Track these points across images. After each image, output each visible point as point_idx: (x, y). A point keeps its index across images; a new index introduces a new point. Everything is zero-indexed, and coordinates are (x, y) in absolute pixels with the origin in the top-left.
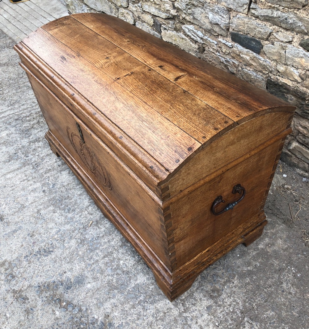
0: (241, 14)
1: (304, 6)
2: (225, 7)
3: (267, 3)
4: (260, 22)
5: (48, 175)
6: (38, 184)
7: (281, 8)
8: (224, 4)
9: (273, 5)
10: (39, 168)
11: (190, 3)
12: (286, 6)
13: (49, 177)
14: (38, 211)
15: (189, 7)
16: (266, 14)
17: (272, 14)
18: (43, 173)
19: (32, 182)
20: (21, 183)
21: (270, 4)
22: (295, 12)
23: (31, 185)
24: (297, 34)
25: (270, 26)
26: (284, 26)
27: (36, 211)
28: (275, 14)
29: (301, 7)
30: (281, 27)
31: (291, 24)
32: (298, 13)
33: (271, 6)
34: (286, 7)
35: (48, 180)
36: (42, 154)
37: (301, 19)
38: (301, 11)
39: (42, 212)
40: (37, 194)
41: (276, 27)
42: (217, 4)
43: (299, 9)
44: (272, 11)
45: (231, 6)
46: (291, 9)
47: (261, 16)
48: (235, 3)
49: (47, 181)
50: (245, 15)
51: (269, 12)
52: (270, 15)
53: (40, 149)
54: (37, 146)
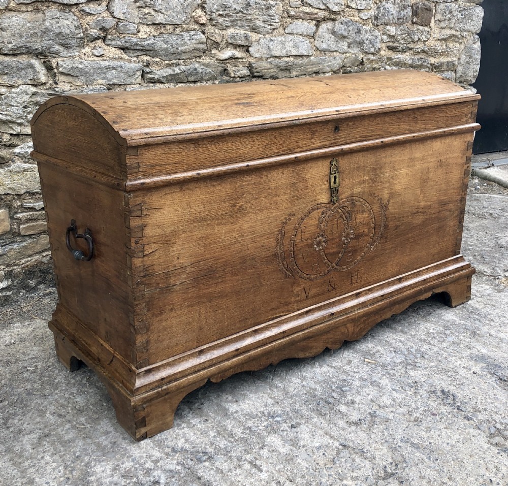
0: (132, 85)
1: (204, 53)
2: (102, 86)
3: (163, 62)
4: (162, 86)
7: (182, 61)
8: (101, 82)
9: (172, 62)
11: (31, 101)
12: (187, 57)
15: (30, 109)
16: (167, 74)
17: (174, 71)
21: (167, 62)
22: (198, 60)
24: (207, 83)
25: (175, 86)
26: (192, 79)
28: (177, 70)
29: (202, 54)
30: (188, 82)
31: (202, 72)
32: (200, 60)
33: (168, 64)
34: (187, 59)
37: (207, 65)
38: (204, 57)
41: (182, 84)
42: (85, 86)
43: (200, 57)
44: (170, 69)
45: (116, 81)
46: (192, 59)
47: (163, 77)
48: (122, 74)
50: (138, 85)
51: (169, 71)
52: (172, 73)
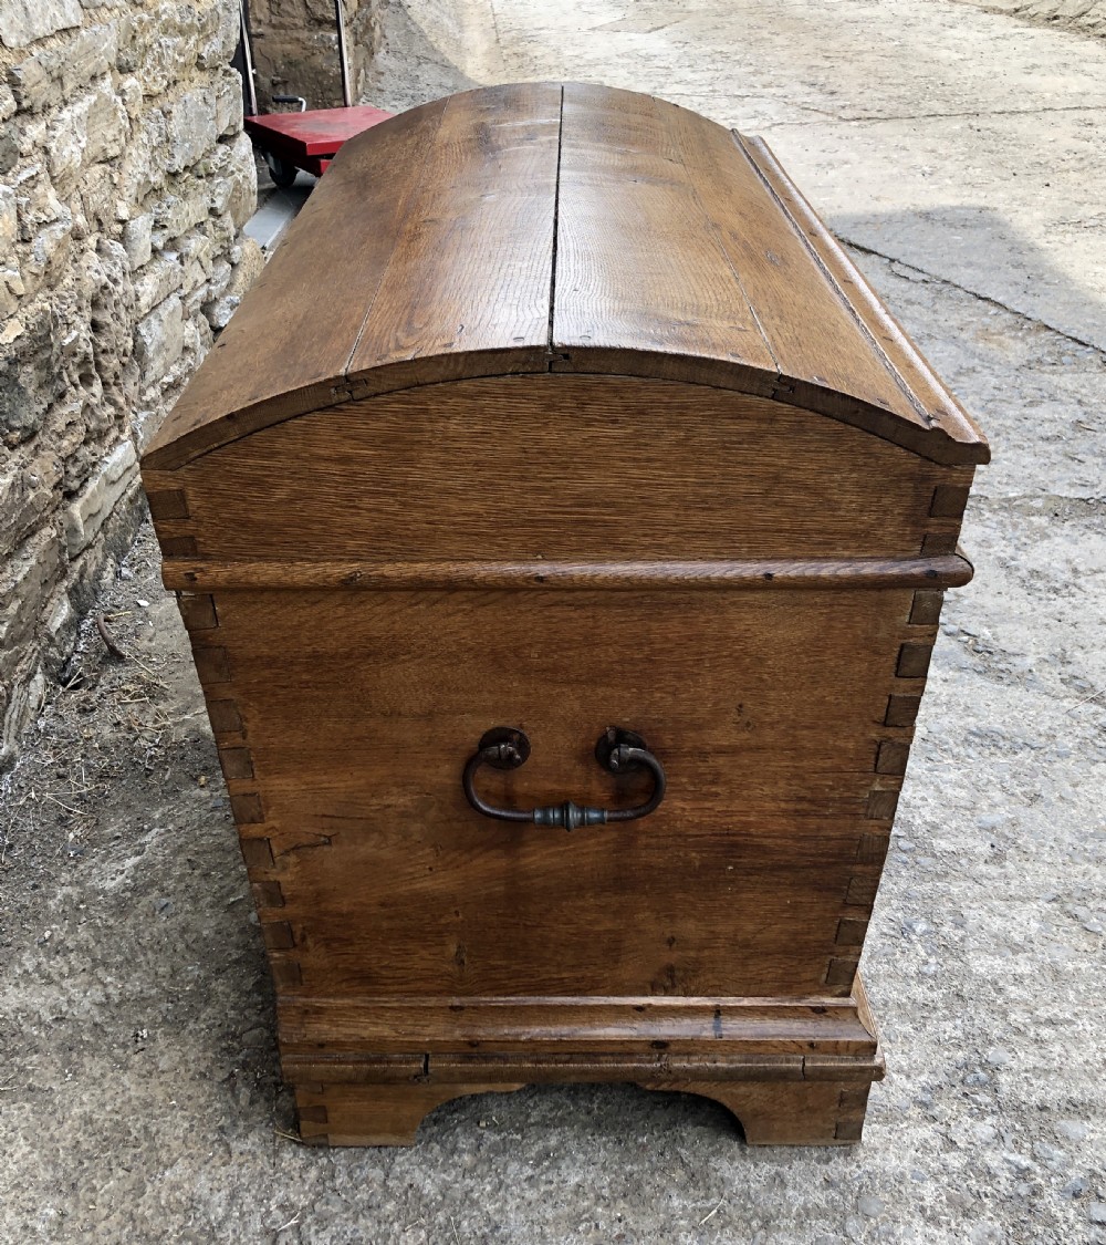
5: (919, 992)
6: (982, 970)
10: (960, 1055)
13: (921, 977)
14: (998, 858)
18: (945, 1018)
19: (1014, 991)
20: (1068, 1016)
23: (1018, 980)
27: (1010, 867)
35: (926, 963)
36: (925, 1147)
39: (983, 848)
40: (997, 924)
49: (932, 960)
53: (929, 1191)
54: (943, 1232)
